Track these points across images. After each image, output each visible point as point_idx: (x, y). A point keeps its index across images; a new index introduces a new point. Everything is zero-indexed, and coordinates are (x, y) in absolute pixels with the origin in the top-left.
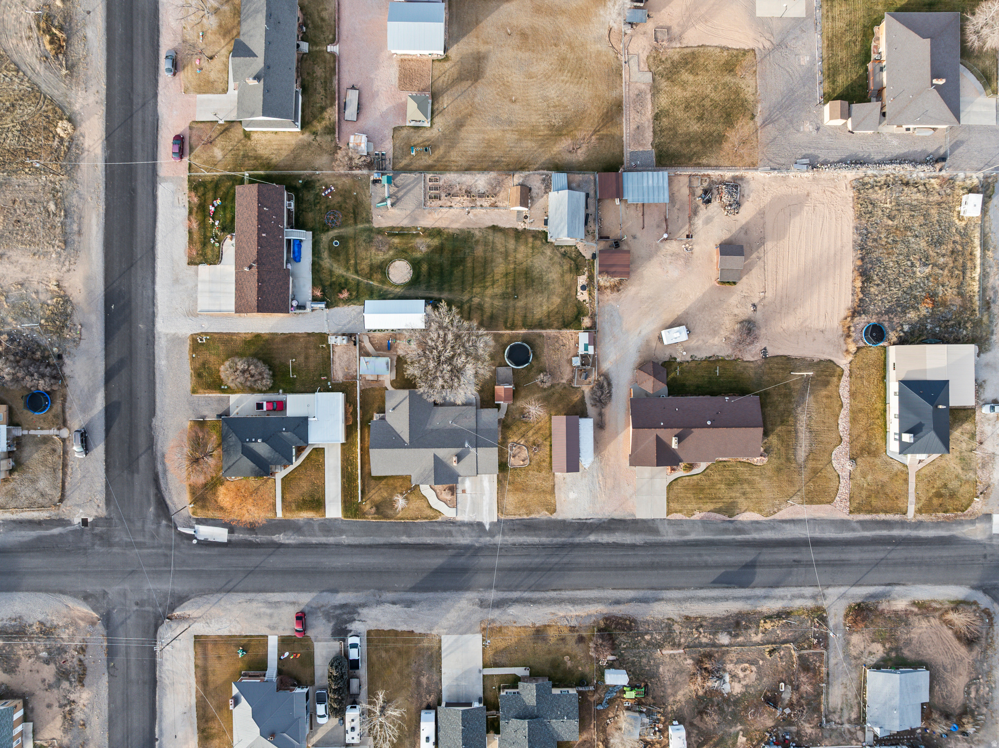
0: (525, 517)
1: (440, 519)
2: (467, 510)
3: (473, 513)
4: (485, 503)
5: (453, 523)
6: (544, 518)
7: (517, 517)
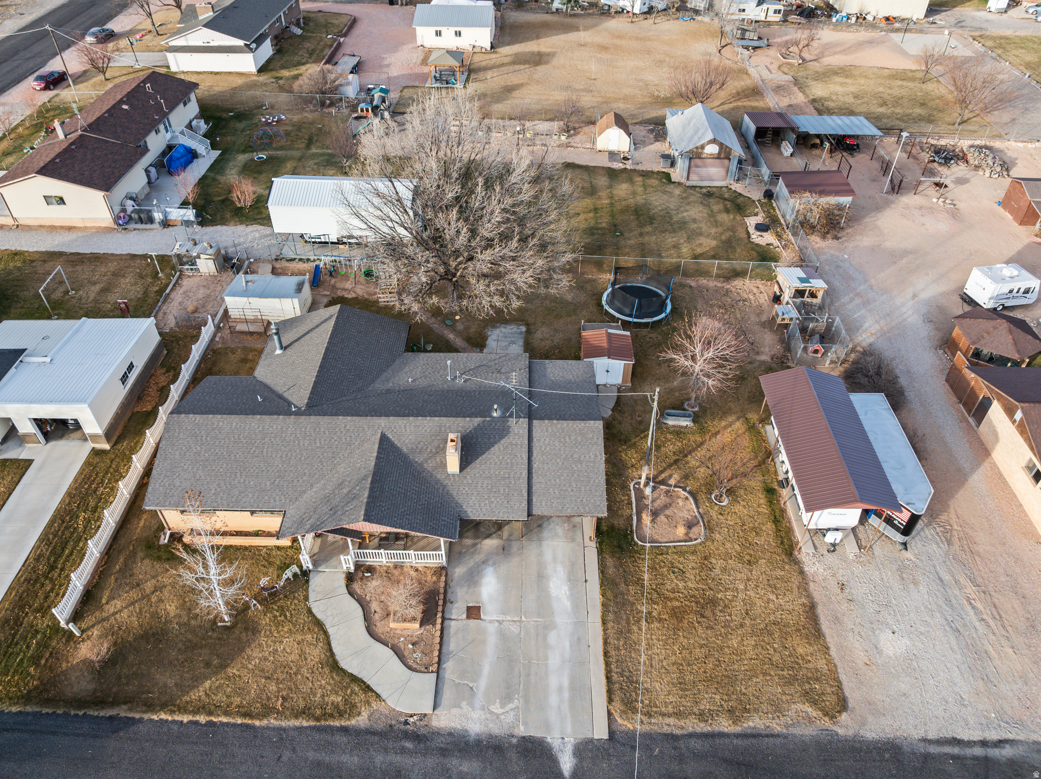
0: (725, 725)
1: (361, 720)
2: (482, 684)
3: (507, 698)
4: (554, 660)
5: (417, 737)
6: (807, 731)
7: (692, 725)
